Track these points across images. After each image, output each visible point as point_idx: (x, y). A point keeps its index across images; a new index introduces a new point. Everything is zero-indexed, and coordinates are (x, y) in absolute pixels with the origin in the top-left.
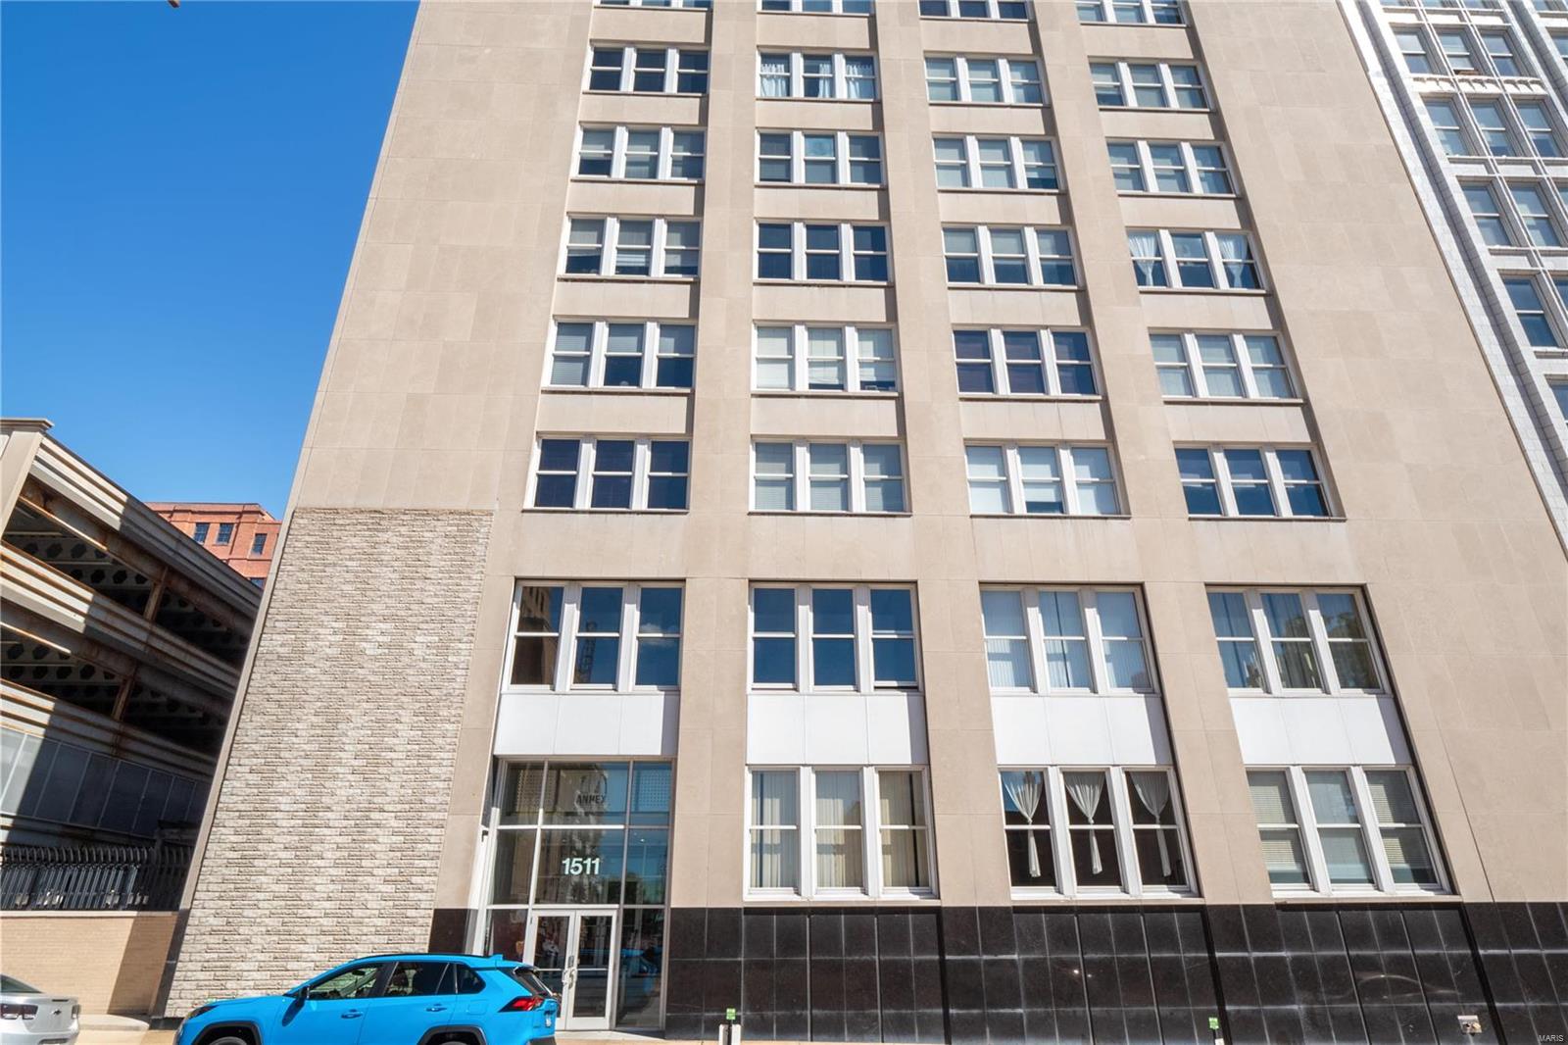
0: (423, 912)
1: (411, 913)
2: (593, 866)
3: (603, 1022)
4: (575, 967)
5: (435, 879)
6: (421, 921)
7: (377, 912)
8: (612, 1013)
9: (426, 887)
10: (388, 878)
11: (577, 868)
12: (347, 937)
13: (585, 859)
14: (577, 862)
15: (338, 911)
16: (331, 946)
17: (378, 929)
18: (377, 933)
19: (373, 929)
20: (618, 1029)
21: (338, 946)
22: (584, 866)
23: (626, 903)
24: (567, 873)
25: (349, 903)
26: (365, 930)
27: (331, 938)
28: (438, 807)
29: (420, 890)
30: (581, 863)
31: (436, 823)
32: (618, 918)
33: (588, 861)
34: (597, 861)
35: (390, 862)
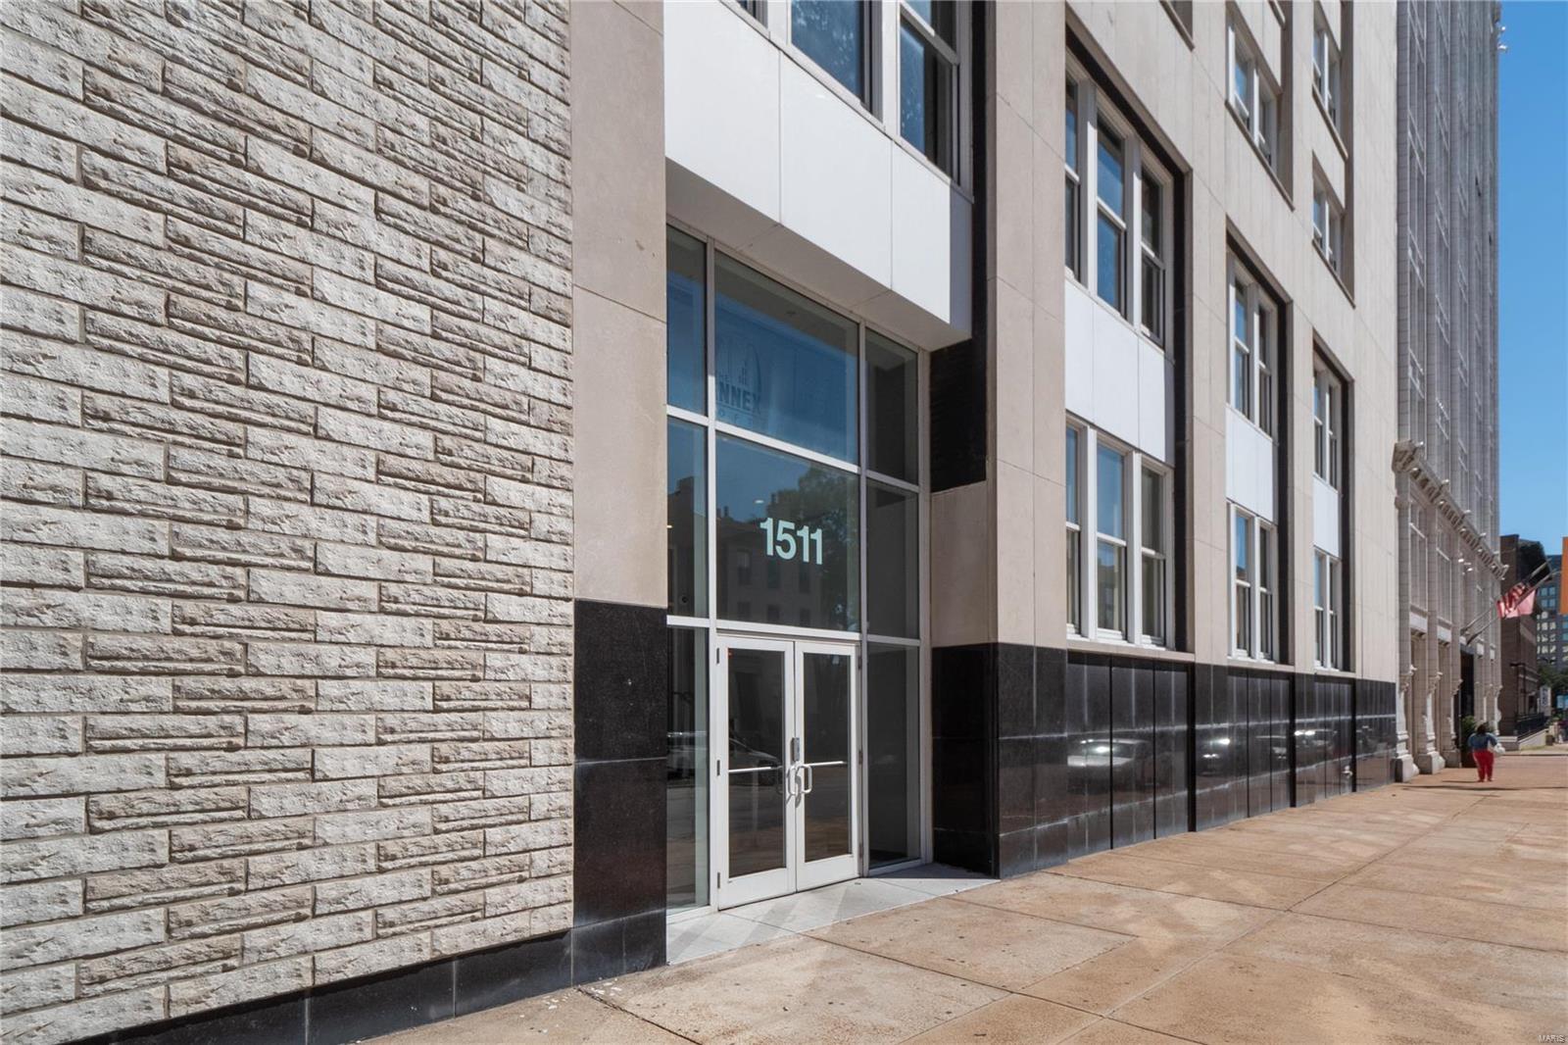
0: (542, 609)
1: (504, 606)
2: (812, 543)
3: (845, 865)
4: (801, 762)
5: (563, 498)
6: (541, 636)
7: (370, 591)
8: (861, 847)
9: (542, 524)
10: (392, 462)
11: (786, 546)
12: (248, 684)
13: (799, 527)
14: (786, 531)
15: (171, 566)
16: (170, 721)
17: (390, 655)
18: (385, 671)
19: (368, 657)
20: (874, 871)
21: (211, 722)
22: (799, 541)
23: (869, 632)
24: (770, 552)
25: (223, 535)
26: (332, 657)
27: (160, 688)
28: (541, 242)
29: (523, 528)
30: (792, 533)
31: (540, 300)
32: (859, 659)
33: (804, 533)
34: (818, 535)
35: (392, 396)
